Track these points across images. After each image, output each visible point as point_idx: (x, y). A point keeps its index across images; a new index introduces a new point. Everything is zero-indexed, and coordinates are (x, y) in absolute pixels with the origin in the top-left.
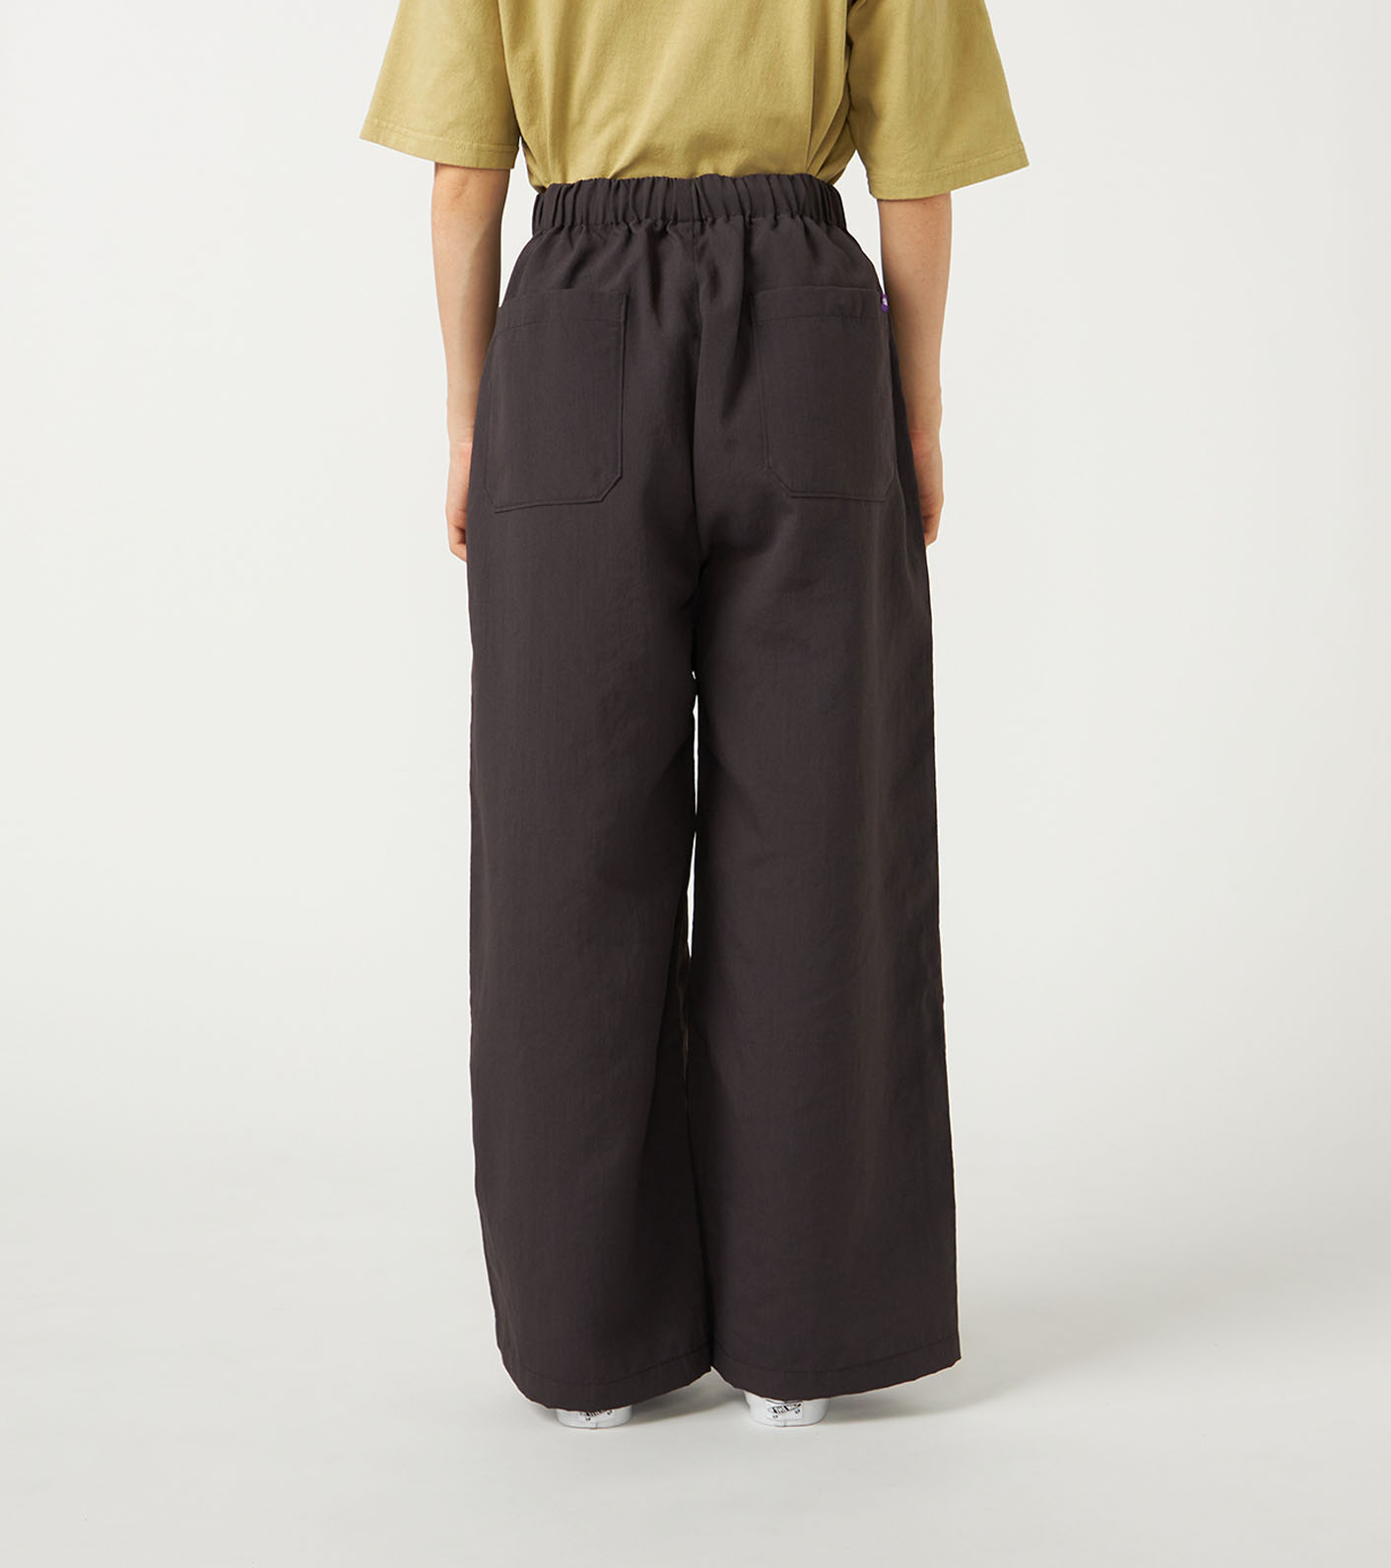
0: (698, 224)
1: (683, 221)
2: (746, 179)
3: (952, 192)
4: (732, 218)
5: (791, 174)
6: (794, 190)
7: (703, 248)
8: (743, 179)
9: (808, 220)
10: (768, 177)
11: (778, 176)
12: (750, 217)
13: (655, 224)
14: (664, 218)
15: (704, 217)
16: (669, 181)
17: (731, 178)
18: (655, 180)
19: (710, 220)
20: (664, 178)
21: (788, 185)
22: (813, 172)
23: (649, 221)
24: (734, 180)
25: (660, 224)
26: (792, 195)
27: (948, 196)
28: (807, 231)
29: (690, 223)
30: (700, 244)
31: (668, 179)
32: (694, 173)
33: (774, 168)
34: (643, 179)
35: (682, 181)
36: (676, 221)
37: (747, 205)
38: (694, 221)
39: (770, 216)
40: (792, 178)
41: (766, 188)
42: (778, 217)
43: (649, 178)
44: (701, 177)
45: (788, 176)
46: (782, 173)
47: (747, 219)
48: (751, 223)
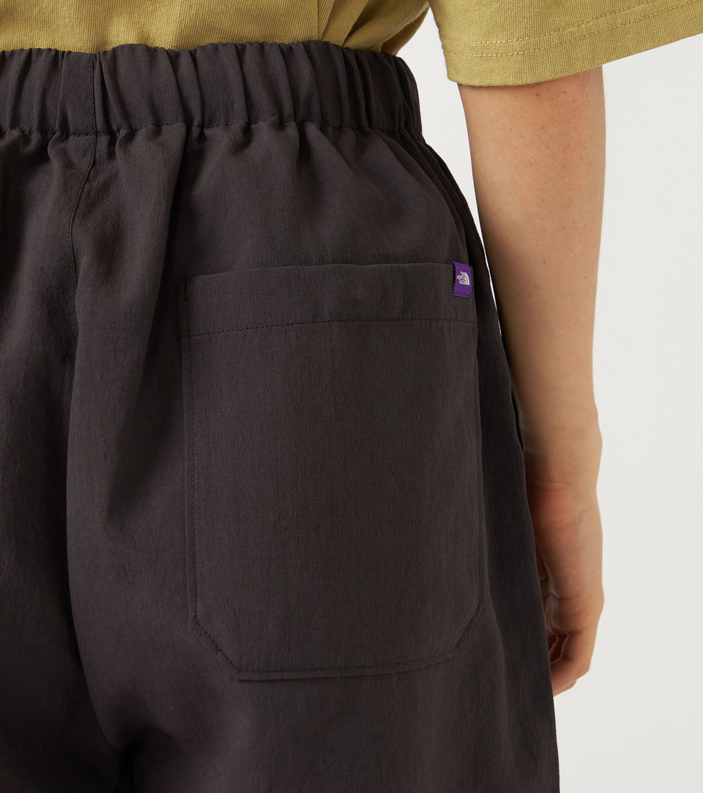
0: (104, 140)
1: (77, 133)
2: (199, 55)
3: (609, 69)
4: (165, 128)
5: (286, 40)
6: (289, 73)
7: (105, 188)
8: (193, 54)
9: (312, 131)
10: (240, 50)
11: (261, 47)
12: (202, 126)
13: (25, 138)
14: (44, 127)
15: (114, 127)
16: (56, 57)
17: (167, 52)
18: (30, 56)
19: (123, 133)
20: (50, 50)
21: (277, 64)
22: (338, 35)
23: (16, 133)
24: (173, 56)
25: (35, 138)
26: (283, 85)
27: (599, 71)
28: (304, 151)
29: (91, 137)
30: (102, 178)
31: (57, 51)
32: (106, 43)
33: (251, 32)
34: (12, 53)
35: (79, 56)
36: (65, 133)
37: (195, 106)
38: (97, 133)
39: (237, 125)
40: (287, 52)
41: (232, 71)
42: (253, 126)
43: (22, 50)
44: (114, 50)
45: (280, 46)
46: (270, 41)
47: (195, 131)
48: (202, 137)
